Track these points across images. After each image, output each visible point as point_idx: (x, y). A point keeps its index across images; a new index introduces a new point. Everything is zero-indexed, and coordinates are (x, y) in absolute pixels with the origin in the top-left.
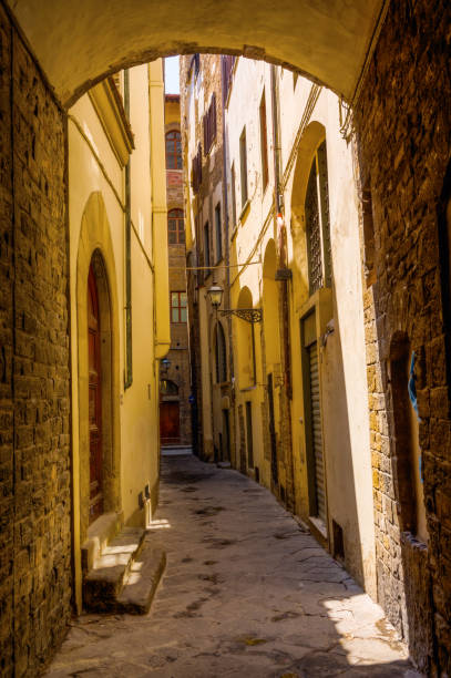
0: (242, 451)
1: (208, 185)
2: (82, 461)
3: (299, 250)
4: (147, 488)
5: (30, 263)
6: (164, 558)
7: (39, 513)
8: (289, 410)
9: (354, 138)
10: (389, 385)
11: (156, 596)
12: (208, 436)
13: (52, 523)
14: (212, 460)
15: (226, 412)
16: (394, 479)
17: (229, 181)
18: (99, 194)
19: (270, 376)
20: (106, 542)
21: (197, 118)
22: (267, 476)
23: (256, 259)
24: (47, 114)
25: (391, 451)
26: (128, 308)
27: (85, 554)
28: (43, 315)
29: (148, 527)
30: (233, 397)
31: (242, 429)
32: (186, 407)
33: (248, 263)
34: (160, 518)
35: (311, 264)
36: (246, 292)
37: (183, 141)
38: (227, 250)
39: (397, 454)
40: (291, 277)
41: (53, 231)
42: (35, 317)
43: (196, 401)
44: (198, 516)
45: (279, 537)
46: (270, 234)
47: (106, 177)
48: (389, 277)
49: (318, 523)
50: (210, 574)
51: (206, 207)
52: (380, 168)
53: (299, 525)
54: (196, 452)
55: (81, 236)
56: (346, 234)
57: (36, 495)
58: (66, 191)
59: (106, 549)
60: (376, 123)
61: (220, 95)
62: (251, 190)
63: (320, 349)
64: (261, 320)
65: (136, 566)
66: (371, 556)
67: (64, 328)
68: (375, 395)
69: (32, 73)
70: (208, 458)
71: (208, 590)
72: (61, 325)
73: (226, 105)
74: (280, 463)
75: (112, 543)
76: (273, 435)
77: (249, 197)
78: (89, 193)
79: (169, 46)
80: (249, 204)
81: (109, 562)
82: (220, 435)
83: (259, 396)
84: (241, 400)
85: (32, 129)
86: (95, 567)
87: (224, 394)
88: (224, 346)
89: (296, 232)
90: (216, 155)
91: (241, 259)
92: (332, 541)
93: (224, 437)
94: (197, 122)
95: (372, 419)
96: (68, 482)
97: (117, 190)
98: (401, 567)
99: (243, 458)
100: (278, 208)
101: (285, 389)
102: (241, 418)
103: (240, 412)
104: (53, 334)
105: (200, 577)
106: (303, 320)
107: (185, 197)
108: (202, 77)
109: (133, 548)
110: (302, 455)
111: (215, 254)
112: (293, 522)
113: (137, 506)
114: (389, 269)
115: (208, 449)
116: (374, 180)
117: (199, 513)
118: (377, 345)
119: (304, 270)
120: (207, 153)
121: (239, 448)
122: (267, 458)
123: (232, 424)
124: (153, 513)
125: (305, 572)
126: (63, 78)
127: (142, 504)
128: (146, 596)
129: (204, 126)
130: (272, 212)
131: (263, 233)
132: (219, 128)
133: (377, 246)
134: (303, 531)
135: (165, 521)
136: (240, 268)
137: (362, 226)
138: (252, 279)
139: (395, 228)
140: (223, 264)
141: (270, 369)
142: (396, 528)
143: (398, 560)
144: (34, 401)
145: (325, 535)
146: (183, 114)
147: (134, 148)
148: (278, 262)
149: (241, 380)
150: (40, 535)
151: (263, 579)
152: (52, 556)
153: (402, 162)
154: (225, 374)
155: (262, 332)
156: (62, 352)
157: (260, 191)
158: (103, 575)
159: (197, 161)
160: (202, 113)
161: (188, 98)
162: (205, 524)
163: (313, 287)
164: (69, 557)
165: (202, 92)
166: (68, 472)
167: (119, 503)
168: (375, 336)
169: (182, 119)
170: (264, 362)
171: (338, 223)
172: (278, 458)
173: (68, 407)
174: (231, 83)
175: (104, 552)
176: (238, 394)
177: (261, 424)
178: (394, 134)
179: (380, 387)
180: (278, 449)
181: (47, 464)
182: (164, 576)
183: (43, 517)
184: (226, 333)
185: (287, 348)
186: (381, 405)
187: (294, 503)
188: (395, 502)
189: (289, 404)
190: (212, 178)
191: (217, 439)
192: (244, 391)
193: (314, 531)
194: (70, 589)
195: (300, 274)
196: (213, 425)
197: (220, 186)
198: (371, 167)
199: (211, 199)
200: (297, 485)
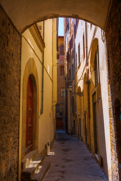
0: (78, 132)
1: (70, 59)
2: (23, 136)
3: (92, 75)
4: (48, 143)
5: (4, 76)
6: (50, 165)
7: (4, 152)
8: (90, 122)
9: (105, 41)
10: (115, 115)
11: (45, 177)
12: (69, 128)
13: (10, 155)
14: (71, 134)
15: (74, 121)
16: (116, 146)
17: (76, 58)
18: (33, 59)
19: (85, 111)
20: (31, 160)
21: (68, 42)
22: (84, 140)
23: (82, 78)
24: (14, 34)
25: (115, 137)
26: (42, 91)
27: (22, 164)
28: (9, 92)
29: (48, 154)
30: (76, 117)
31: (78, 126)
32: (64, 119)
33: (80, 80)
34: (52, 152)
35: (95, 79)
36: (79, 88)
37: (64, 48)
38: (75, 76)
39: (117, 138)
40: (90, 83)
41: (14, 68)
42: (5, 92)
43: (66, 118)
44: (63, 151)
45: (85, 159)
46: (85, 72)
47: (36, 54)
48: (114, 81)
49: (97, 156)
50: (63, 171)
51: (70, 65)
52: (112, 47)
53: (92, 156)
54: (66, 132)
55: (25, 70)
56: (103, 69)
57: (3, 147)
58: (20, 57)
59: (31, 162)
60: (110, 34)
61: (73, 35)
62: (81, 60)
63: (97, 104)
64: (83, 96)
65: (40, 167)
66: (110, 169)
67: (18, 96)
68: (111, 118)
69: (8, 22)
70: (69, 134)
71: (61, 176)
72: (17, 95)
73: (75, 38)
74: (87, 137)
75: (33, 160)
76: (86, 128)
77: (80, 62)
78: (29, 58)
79: (51, 15)
80: (80, 64)
81: (31, 166)
82: (73, 128)
83: (82, 117)
84: (78, 118)
85: (7, 38)
86: (26, 167)
87: (74, 116)
88: (74, 103)
89: (92, 70)
90: (72, 51)
91: (78, 79)
92: (100, 162)
93: (74, 128)
94: (68, 43)
95: (110, 126)
96: (18, 142)
97: (40, 58)
98: (118, 175)
99: (78, 134)
100: (87, 64)
101: (88, 115)
102: (78, 123)
103: (78, 121)
104: (13, 98)
105: (59, 171)
106: (93, 95)
107: (65, 63)
108: (69, 31)
109: (39, 162)
110: (93, 135)
111: (72, 77)
112: (90, 155)
113: (44, 148)
114: (114, 79)
115: (69, 131)
116: (110, 52)
117: (64, 150)
118: (111, 102)
119: (94, 81)
120: (70, 51)
121: (77, 131)
122: (84, 135)
123: (76, 125)
124: (50, 150)
125: (91, 172)
126: (19, 24)
127: (46, 148)
128: (41, 178)
129: (69, 44)
130: (86, 65)
131: (83, 71)
132: (73, 44)
133: (111, 72)
134: (93, 158)
135: (53, 153)
136: (78, 81)
137: (107, 66)
138: (81, 84)
139: (116, 65)
140: (74, 80)
141: (85, 110)
142: (117, 162)
143: (117, 173)
144: (3, 117)
145: (98, 160)
146: (64, 41)
147: (45, 47)
148: (87, 79)
149: (78, 113)
150: (4, 159)
151: (78, 173)
152: (9, 165)
153: (117, 44)
154: (74, 111)
155: (83, 99)
156: (16, 103)
157: (83, 60)
158: (28, 170)
159: (68, 53)
160: (69, 40)
161: (66, 37)
162: (65, 154)
163: (96, 86)
164: (17, 165)
165: (69, 35)
166: (17, 139)
167: (37, 147)
168: (111, 100)
169: (64, 42)
170: (84, 107)
171: (101, 67)
172: (87, 135)
173: (18, 119)
174: (76, 32)
175: (30, 163)
176: (77, 116)
177: (83, 125)
178: (115, 36)
179: (112, 116)
180: (87, 133)
181: (8, 137)
182: (49, 170)
183: (6, 153)
184: (74, 99)
185: (89, 103)
186: (112, 122)
187: (91, 149)
188: (116, 153)
189: (89, 120)
190: (71, 57)
191: (72, 128)
192: (79, 115)
193: (95, 158)
194: (17, 175)
195: (92, 82)
196: (71, 125)
197: (73, 59)
198: (109, 48)
199: (71, 63)
200: (91, 144)
